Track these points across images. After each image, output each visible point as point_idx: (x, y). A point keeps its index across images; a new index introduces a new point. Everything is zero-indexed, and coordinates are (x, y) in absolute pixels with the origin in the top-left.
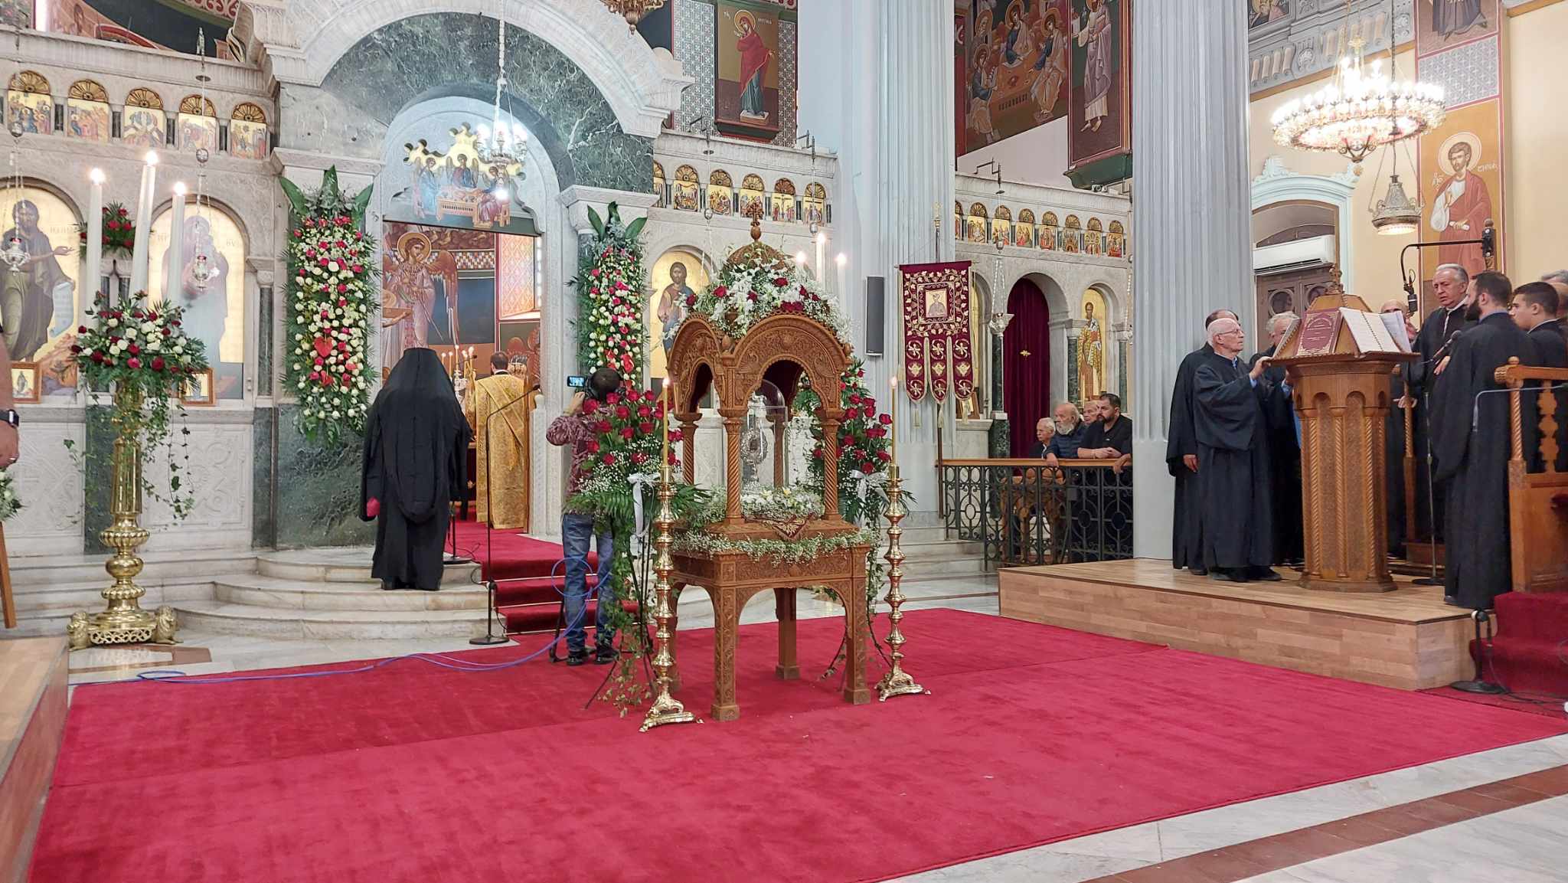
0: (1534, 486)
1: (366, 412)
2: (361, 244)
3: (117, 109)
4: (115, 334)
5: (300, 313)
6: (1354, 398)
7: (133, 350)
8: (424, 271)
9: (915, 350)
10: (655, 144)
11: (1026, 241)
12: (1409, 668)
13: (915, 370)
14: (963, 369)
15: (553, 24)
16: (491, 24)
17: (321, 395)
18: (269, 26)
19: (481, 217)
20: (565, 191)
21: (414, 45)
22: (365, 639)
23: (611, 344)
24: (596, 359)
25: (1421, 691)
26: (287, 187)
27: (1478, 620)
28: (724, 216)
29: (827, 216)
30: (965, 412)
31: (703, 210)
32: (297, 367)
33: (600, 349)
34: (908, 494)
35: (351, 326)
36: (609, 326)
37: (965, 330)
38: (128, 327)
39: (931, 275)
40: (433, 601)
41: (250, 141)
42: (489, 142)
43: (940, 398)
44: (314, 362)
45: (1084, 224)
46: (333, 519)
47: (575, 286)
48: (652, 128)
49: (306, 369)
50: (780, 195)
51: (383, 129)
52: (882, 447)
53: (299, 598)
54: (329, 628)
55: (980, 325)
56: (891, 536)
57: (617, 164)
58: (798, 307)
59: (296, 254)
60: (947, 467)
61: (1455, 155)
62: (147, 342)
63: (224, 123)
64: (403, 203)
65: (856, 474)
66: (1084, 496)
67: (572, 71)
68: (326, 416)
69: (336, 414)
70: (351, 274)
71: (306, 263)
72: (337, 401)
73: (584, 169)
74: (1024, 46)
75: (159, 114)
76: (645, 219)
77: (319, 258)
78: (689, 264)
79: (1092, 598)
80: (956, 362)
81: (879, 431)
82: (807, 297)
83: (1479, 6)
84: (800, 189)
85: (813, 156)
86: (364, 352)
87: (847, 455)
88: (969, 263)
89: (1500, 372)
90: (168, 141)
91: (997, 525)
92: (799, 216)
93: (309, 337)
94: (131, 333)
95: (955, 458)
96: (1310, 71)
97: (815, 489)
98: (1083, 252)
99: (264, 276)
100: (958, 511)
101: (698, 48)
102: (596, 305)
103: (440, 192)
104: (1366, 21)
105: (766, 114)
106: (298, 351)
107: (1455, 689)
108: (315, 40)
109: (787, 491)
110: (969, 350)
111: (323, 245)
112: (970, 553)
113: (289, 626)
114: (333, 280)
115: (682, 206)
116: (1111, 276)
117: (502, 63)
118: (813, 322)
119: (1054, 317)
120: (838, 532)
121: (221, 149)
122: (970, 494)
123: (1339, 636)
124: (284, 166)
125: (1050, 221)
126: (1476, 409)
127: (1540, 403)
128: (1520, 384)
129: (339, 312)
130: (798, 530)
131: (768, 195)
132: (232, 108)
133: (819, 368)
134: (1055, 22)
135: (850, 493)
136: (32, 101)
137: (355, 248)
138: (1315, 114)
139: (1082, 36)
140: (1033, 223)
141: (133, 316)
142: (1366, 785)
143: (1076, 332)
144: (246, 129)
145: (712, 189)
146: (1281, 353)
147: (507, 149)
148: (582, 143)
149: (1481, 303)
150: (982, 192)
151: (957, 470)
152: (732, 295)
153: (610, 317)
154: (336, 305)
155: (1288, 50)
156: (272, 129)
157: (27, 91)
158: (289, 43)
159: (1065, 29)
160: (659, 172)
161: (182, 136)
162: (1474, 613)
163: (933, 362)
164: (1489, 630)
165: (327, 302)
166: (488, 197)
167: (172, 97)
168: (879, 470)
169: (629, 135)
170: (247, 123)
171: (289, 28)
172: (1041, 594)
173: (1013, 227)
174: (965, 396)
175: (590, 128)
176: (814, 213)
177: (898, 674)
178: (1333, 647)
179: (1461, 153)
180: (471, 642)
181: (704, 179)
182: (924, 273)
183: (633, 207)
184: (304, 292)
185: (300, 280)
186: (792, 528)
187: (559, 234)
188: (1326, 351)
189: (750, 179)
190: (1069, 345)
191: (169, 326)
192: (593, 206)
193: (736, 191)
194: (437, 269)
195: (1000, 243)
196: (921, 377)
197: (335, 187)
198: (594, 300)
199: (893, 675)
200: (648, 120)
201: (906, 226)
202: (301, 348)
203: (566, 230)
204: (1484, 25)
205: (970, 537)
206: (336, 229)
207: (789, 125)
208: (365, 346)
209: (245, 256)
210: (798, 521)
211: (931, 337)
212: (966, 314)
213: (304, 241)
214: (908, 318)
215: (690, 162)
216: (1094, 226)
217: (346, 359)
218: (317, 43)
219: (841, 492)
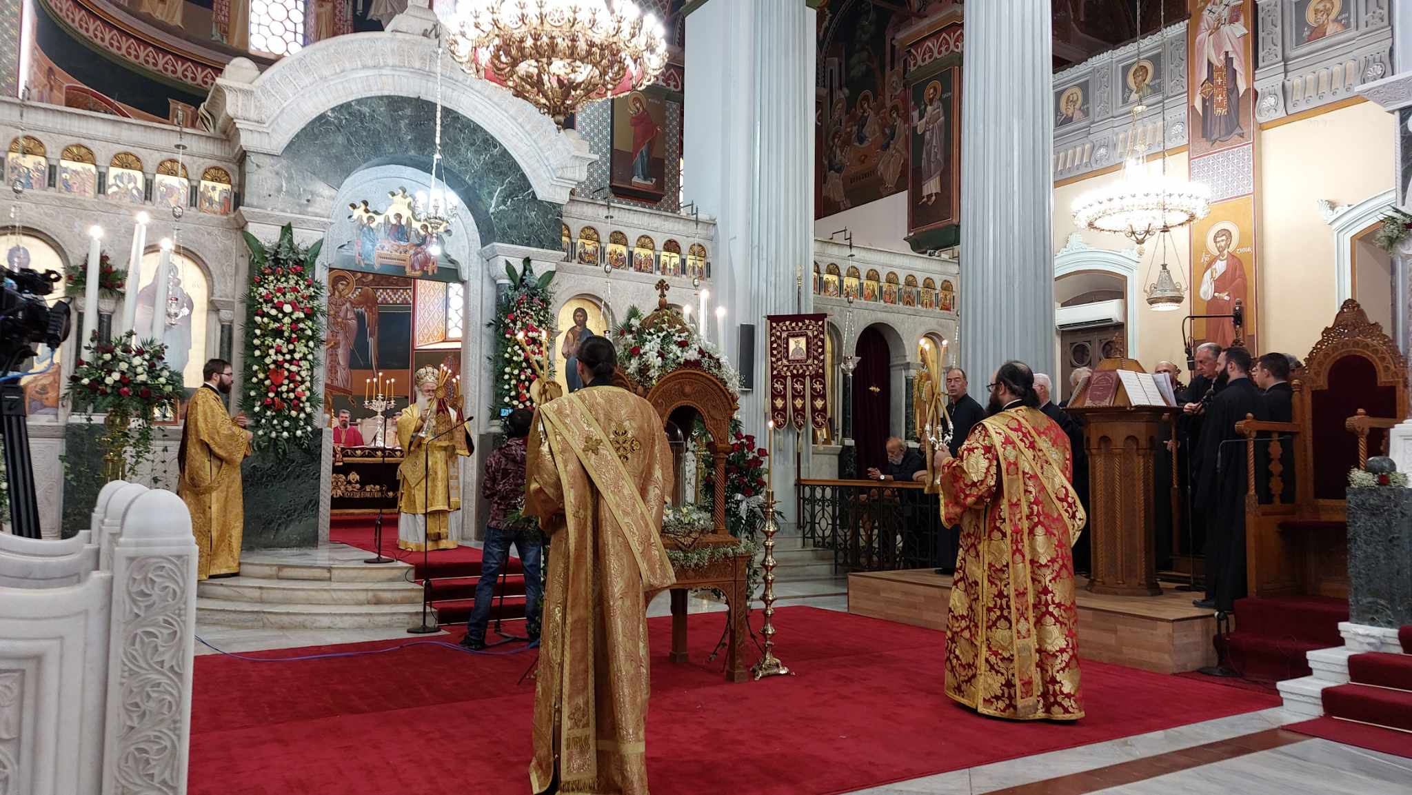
0: (1264, 514)
1: (311, 433)
2: (312, 289)
3: (103, 170)
4: (110, 367)
5: (257, 347)
6: (1129, 441)
7: (124, 381)
8: (348, 305)
9: (779, 386)
10: (564, 209)
11: (873, 296)
12: (1167, 657)
13: (779, 403)
14: (819, 404)
15: (480, 107)
16: (428, 106)
17: (273, 418)
18: (240, 104)
19: (413, 267)
20: (488, 246)
21: (362, 122)
22: (316, 628)
23: (523, 377)
24: (509, 390)
25: (1175, 674)
26: (249, 239)
27: (1219, 619)
28: (620, 270)
29: (706, 272)
30: (820, 439)
31: (603, 265)
32: (253, 393)
33: (514, 382)
34: (780, 513)
35: (301, 359)
36: (521, 362)
37: (821, 371)
38: (121, 361)
39: (794, 325)
40: (374, 596)
41: (217, 200)
42: (426, 206)
43: (800, 427)
44: (268, 389)
45: (920, 283)
46: (280, 525)
47: (493, 327)
48: (562, 197)
49: (261, 396)
50: (667, 253)
51: (333, 192)
52: (760, 475)
53: (257, 593)
54: (286, 619)
55: (833, 366)
56: (767, 547)
57: (532, 225)
58: (697, 364)
59: (255, 297)
60: (804, 486)
61: (1218, 239)
62: (136, 375)
63: (195, 184)
64: (346, 253)
65: (739, 496)
66: (918, 513)
67: (495, 147)
68: (277, 436)
69: (285, 434)
70: (302, 315)
71: (264, 305)
72: (286, 423)
73: (504, 229)
74: (872, 129)
75: (139, 175)
76: (554, 272)
77: (276, 301)
78: (590, 311)
79: (923, 599)
80: (813, 398)
81: (757, 462)
82: (703, 356)
83: (1238, 120)
84: (685, 247)
85: (697, 222)
86: (311, 382)
87: (732, 481)
88: (825, 315)
89: (1239, 425)
90: (146, 198)
91: (845, 535)
92: (684, 271)
93: (265, 368)
94: (124, 366)
95: (811, 478)
96: (1105, 164)
97: (706, 509)
98: (920, 306)
99: (225, 314)
100: (813, 523)
101: (596, 122)
102: (511, 344)
103: (378, 245)
104: (1150, 126)
105: (654, 180)
106: (254, 380)
107: (1202, 672)
108: (278, 116)
109: (685, 510)
110: (824, 388)
111: (279, 290)
112: (822, 559)
113: (250, 616)
114: (287, 320)
115: (584, 261)
116: (941, 325)
117: (438, 141)
118: (708, 376)
119: (894, 361)
120: (726, 544)
121: (191, 205)
122: (823, 509)
123: (1115, 631)
124: (247, 222)
125: (893, 278)
126: (1219, 454)
127: (1270, 450)
128: (1254, 434)
129: (291, 347)
130: (693, 542)
131: (657, 253)
132: (202, 170)
133: (712, 412)
134: (897, 111)
135: (734, 512)
136: (29, 162)
137: (307, 293)
138: (1106, 205)
139: (920, 125)
140: (878, 281)
141: (123, 351)
142: (1125, 744)
143: (913, 373)
144: (214, 189)
145: (610, 247)
146: (1073, 403)
147: (441, 213)
148: (502, 207)
149: (1229, 370)
150: (836, 254)
151: (813, 489)
152: (645, 353)
153: (523, 354)
154: (289, 341)
155: (1087, 146)
156: (236, 189)
157: (26, 152)
158: (256, 118)
159: (907, 119)
160: (566, 232)
161: (158, 194)
162: (1216, 614)
163: (794, 397)
164: (1228, 627)
165: (281, 338)
166: (419, 250)
167: (151, 159)
168: (757, 494)
169: (542, 201)
170: (214, 184)
171: (256, 106)
172: (882, 594)
173: (861, 285)
174: (820, 426)
175: (509, 194)
176: (697, 269)
177: (770, 659)
178: (1110, 640)
179: (1224, 238)
180: (409, 631)
181: (605, 238)
182: (788, 323)
183: (544, 262)
184: (261, 329)
185: (258, 319)
186: (688, 541)
187: (480, 283)
188: (1106, 403)
189: (643, 239)
190: (907, 384)
191: (155, 360)
192: (511, 260)
193: (631, 249)
194: (359, 304)
195: (851, 298)
196: (784, 408)
197: (291, 241)
198: (509, 340)
199: (765, 659)
200: (558, 189)
201: (773, 282)
202: (257, 377)
203: (486, 280)
204: (1242, 136)
205: (823, 545)
206: (291, 276)
207: (673, 190)
208: (312, 376)
209: (208, 298)
210: (693, 535)
211: (793, 376)
212: (822, 357)
213: (262, 286)
214: (774, 359)
215: (592, 224)
216: (929, 284)
217: (296, 387)
218: (279, 120)
219: (728, 511)
